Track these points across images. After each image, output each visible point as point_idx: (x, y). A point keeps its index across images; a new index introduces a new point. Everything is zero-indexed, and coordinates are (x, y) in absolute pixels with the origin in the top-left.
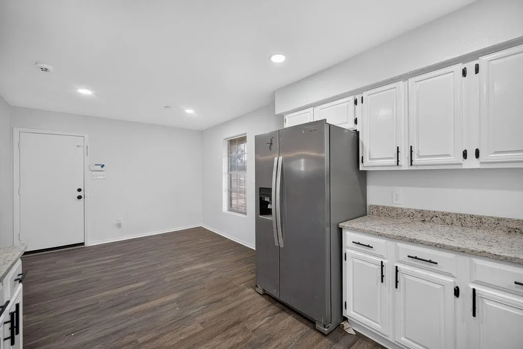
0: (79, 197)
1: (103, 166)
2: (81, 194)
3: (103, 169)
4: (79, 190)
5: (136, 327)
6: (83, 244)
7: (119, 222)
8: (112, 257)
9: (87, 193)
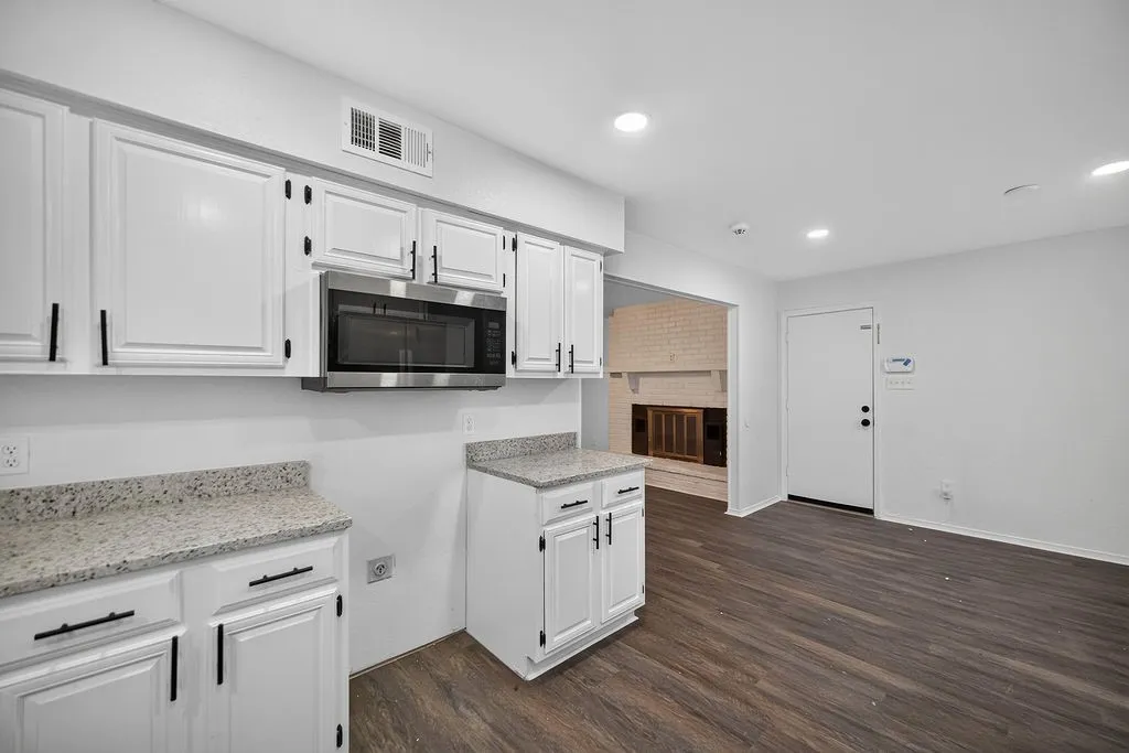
0: (865, 423)
1: (907, 362)
2: (868, 416)
3: (909, 368)
4: (865, 409)
5: (780, 666)
6: (870, 512)
7: (945, 490)
8: (886, 550)
9: (879, 416)
